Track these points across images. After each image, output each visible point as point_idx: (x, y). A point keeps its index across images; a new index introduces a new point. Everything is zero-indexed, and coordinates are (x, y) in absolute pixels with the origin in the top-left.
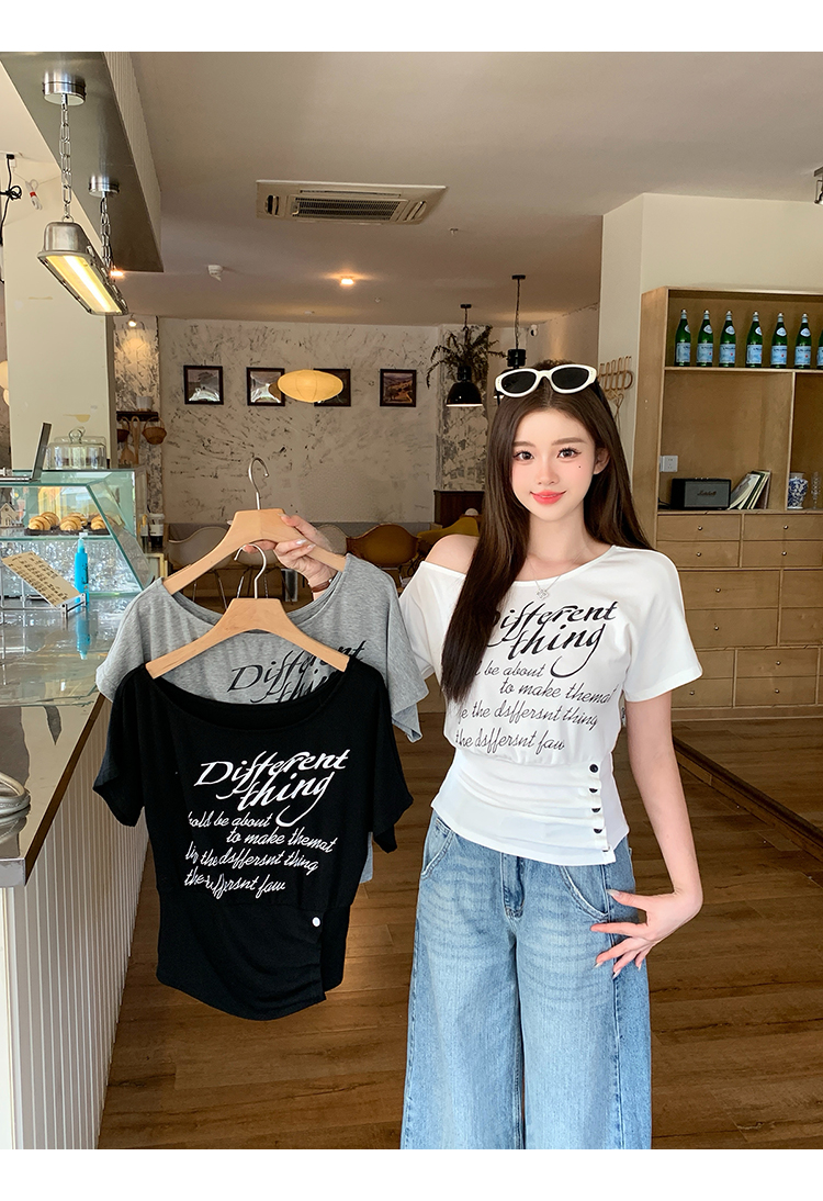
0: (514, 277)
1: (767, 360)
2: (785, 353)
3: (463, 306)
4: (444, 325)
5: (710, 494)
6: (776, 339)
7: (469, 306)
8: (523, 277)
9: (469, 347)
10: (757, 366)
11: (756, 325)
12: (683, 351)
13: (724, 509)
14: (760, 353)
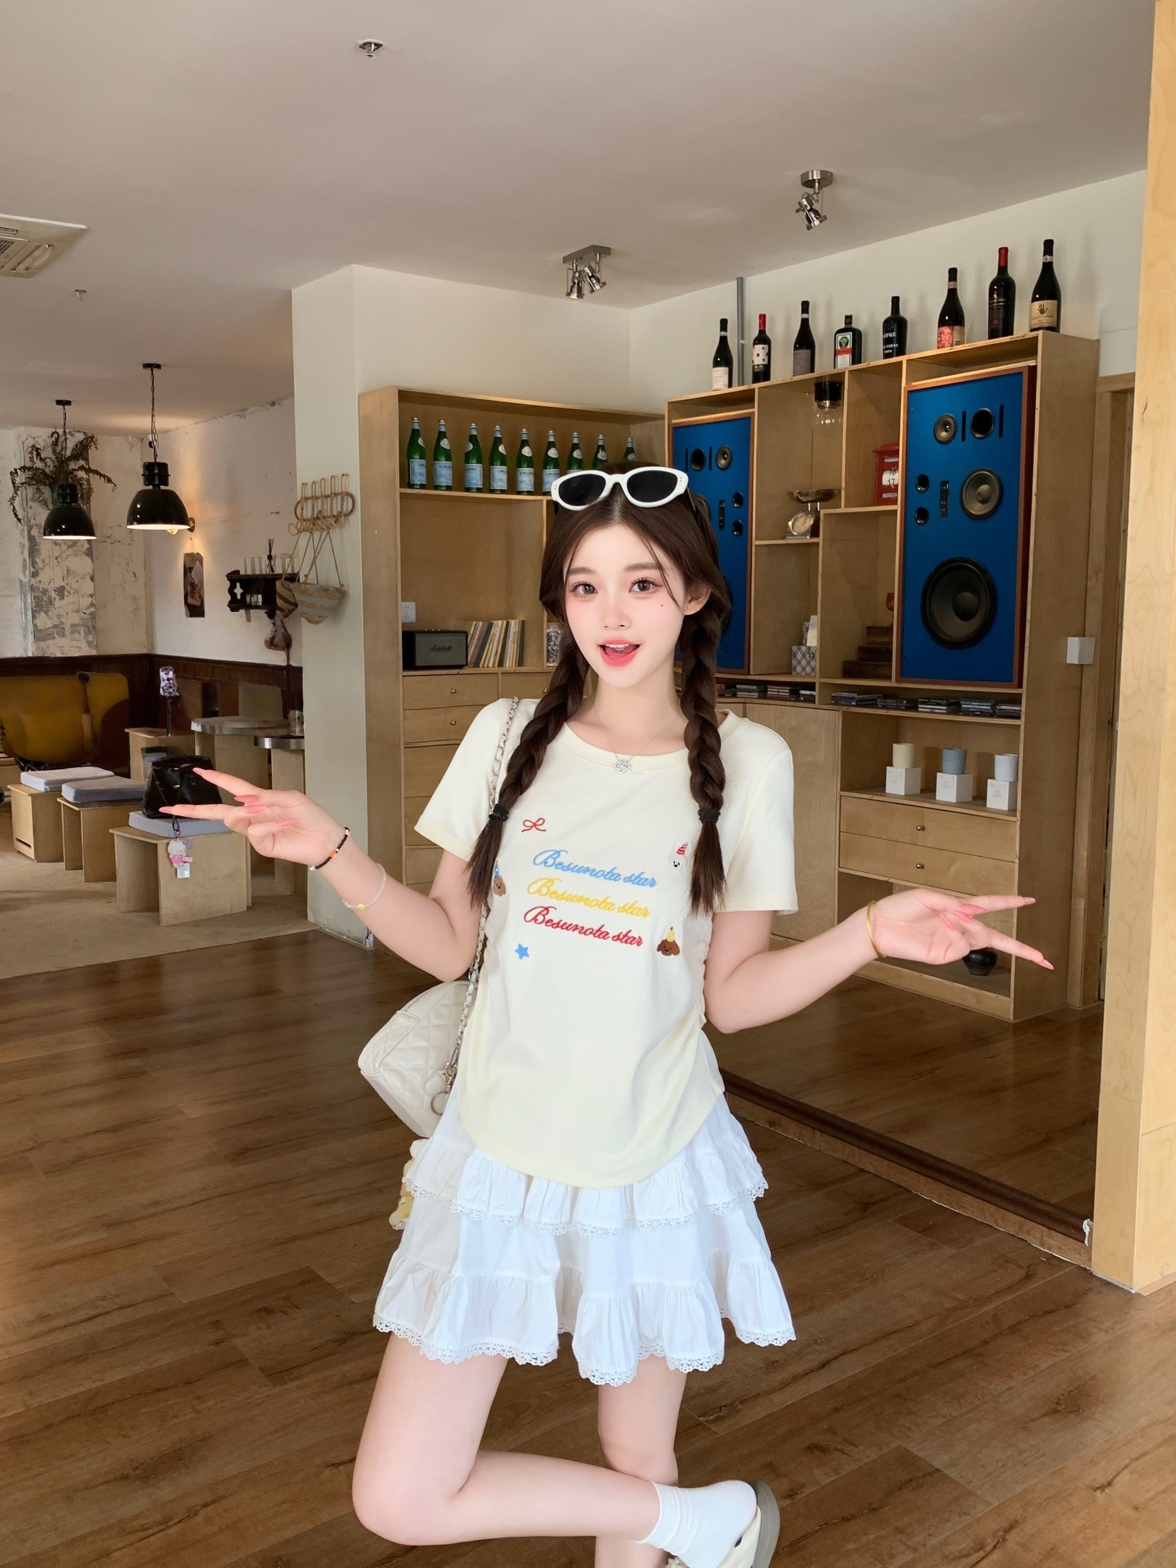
0: (146, 366)
1: (513, 486)
2: (532, 478)
3: (59, 402)
4: (23, 428)
5: (444, 649)
6: (521, 461)
7: (68, 403)
8: (158, 366)
9: (62, 462)
10: (502, 492)
11: (497, 442)
12: (418, 468)
13: (461, 667)
14: (504, 477)
